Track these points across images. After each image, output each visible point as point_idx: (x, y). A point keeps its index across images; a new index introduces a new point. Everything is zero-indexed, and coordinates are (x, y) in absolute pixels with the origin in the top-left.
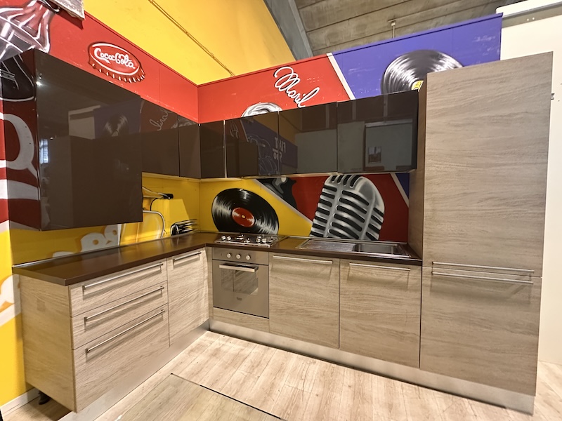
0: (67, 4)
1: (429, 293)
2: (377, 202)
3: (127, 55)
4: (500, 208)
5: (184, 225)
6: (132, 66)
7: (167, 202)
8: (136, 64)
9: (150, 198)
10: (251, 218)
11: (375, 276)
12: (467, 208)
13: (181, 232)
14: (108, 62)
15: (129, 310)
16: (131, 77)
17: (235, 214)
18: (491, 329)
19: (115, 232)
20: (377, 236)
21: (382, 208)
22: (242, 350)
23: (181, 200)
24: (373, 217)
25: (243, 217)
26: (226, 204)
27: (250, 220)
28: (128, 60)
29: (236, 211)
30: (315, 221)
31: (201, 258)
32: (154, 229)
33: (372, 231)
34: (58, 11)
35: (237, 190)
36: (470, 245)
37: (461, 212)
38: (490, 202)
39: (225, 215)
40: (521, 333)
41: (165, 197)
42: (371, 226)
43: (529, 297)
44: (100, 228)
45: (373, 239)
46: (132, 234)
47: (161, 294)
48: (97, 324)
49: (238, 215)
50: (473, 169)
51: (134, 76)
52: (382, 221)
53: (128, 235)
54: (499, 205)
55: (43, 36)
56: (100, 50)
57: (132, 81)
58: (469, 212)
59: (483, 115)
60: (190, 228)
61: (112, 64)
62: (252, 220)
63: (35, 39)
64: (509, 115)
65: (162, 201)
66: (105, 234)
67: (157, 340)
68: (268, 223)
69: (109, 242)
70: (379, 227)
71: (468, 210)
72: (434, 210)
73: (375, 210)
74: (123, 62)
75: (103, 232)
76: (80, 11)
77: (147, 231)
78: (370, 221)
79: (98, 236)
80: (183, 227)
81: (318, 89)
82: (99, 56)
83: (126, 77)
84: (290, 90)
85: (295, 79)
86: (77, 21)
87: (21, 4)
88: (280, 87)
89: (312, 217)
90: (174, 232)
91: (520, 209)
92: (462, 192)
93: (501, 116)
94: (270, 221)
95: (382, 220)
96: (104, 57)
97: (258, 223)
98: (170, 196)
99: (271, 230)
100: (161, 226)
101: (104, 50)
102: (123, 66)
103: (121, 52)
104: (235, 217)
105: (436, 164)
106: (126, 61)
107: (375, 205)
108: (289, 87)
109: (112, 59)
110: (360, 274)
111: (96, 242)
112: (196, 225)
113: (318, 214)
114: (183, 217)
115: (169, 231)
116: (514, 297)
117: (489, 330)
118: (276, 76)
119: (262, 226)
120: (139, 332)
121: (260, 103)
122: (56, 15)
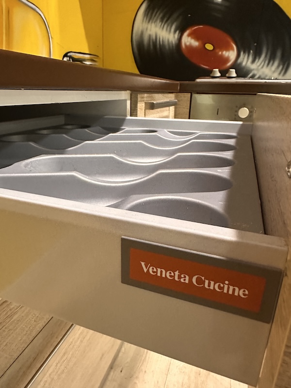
10: (228, 48)
17: (188, 41)
25: (209, 47)
26: (166, 19)
27: (226, 54)
29: (192, 35)
39: (162, 46)
49: (195, 43)
62: (231, 54)
68: (272, 58)
94: (279, 54)
97: (246, 61)
99: (276, 75)
104: (190, 48)
119: (253, 66)
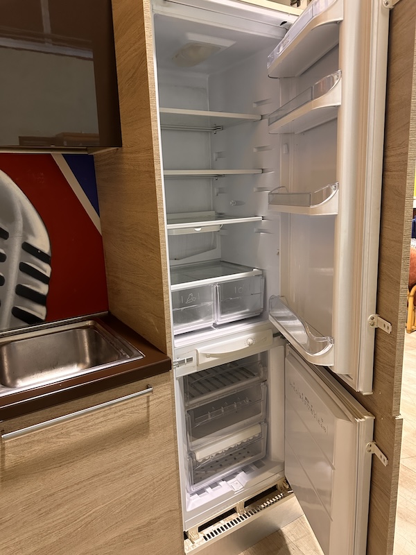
2: (28, 229)
11: (78, 437)
20: (40, 311)
21: (42, 241)
24: (24, 268)
33: (28, 303)
42: (22, 291)
45: (32, 320)
52: (48, 274)
70: (43, 289)
73: (28, 248)
78: (19, 278)
95: (46, 269)
107: (25, 237)
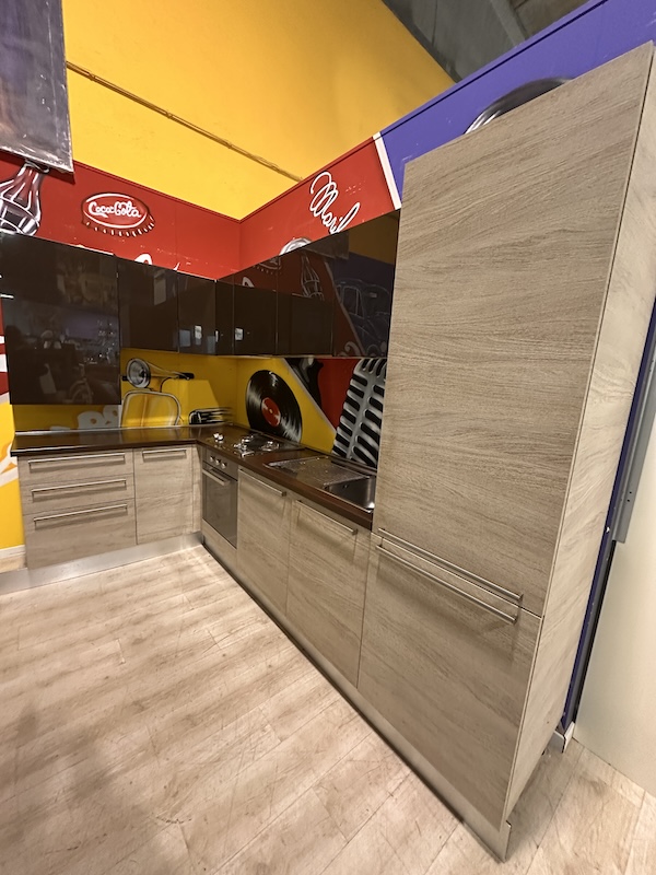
0: (54, 161)
1: (375, 578)
3: (130, 202)
4: (484, 452)
5: (210, 413)
6: (137, 215)
7: (184, 383)
8: (142, 211)
9: (160, 378)
10: (278, 414)
12: (438, 443)
13: (203, 422)
14: (106, 216)
15: (81, 493)
16: (135, 229)
17: (264, 406)
18: (447, 675)
19: (116, 413)
22: (210, 576)
23: (207, 382)
25: (271, 411)
26: (257, 390)
28: (131, 208)
29: (265, 402)
30: (339, 431)
31: (189, 456)
32: (166, 414)
34: (47, 171)
35: (266, 373)
36: (434, 513)
37: (428, 450)
38: (472, 436)
39: (256, 407)
40: (489, 706)
41: (181, 377)
43: (513, 649)
44: (99, 406)
46: (136, 417)
47: (125, 487)
48: (45, 499)
49: (266, 408)
50: (453, 365)
51: (140, 227)
53: (132, 418)
54: (487, 447)
55: (33, 205)
56: (95, 204)
57: (137, 233)
58: (439, 452)
59: (482, 244)
60: (220, 418)
61: (111, 218)
62: (278, 417)
63: (26, 209)
64: (529, 242)
65: (177, 381)
66: (105, 413)
67: (119, 533)
68: (292, 424)
69: (108, 423)
71: (438, 447)
72: (393, 438)
74: (125, 212)
75: (101, 412)
76: (68, 165)
77: (154, 416)
79: (96, 416)
80: (208, 416)
81: (358, 205)
82: (94, 210)
83: (128, 230)
84: (326, 214)
85: (332, 193)
86: (66, 177)
87: (11, 175)
88: (315, 209)
89: (337, 424)
90: (195, 420)
91: (521, 462)
92: (434, 409)
93: (513, 245)
94: (295, 422)
96: (101, 211)
97: (284, 423)
98: (190, 376)
99: (294, 435)
100: (174, 411)
101: (100, 202)
102: (124, 217)
103: (121, 200)
104: (264, 410)
105: (402, 350)
106: (129, 209)
108: (325, 209)
109: (110, 212)
110: (309, 520)
111: (94, 421)
112: (230, 415)
113: (343, 420)
114: (208, 402)
115: (185, 419)
116: (489, 635)
117: (445, 677)
118: (312, 192)
119: (286, 427)
120: (95, 519)
121: (294, 240)
122: (47, 177)
